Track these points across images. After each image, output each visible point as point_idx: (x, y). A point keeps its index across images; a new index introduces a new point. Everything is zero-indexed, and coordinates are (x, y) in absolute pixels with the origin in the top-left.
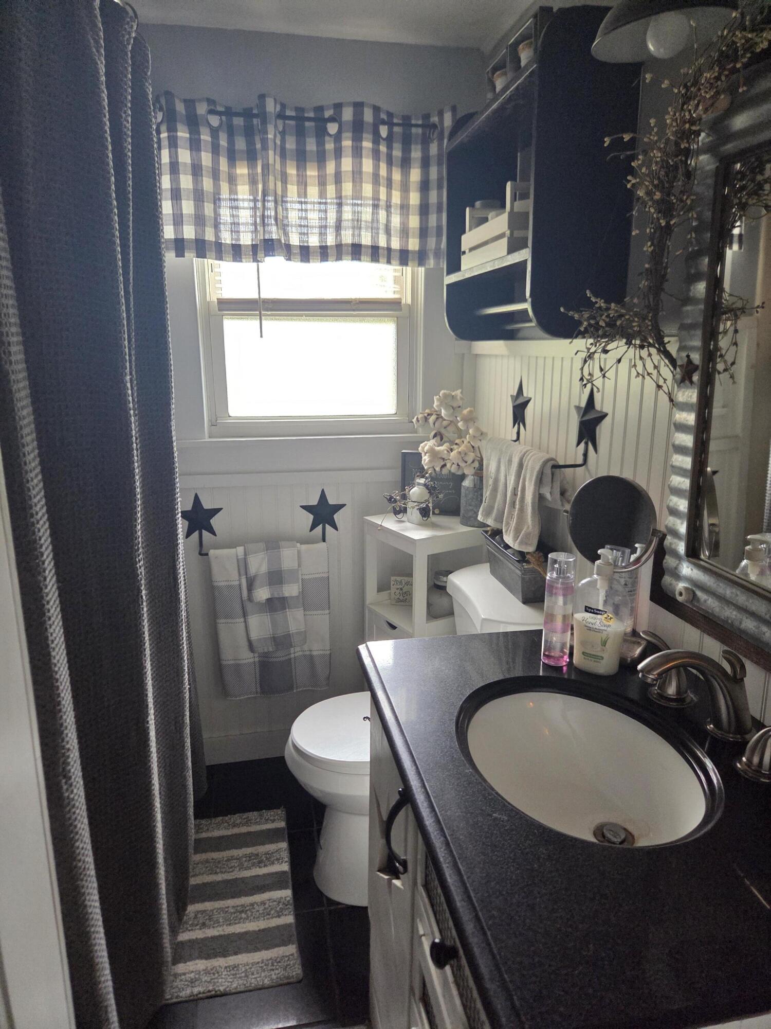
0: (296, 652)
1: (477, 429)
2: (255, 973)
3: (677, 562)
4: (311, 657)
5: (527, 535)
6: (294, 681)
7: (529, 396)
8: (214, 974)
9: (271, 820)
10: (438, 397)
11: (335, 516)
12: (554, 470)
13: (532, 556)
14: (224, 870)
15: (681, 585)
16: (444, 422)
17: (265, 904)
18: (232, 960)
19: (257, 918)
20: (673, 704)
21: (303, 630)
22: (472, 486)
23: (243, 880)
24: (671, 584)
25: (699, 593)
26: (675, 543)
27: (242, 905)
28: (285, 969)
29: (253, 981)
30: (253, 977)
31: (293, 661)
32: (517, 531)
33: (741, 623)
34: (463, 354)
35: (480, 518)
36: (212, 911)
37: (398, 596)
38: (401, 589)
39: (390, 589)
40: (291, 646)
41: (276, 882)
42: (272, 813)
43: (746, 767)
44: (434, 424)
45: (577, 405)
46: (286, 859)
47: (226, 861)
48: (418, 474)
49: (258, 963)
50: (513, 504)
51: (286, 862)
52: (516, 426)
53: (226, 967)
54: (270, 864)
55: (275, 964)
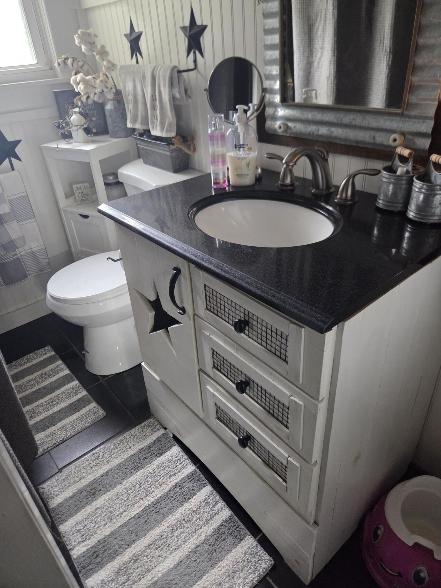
0: (21, 252)
1: (109, 62)
2: (78, 424)
3: (274, 109)
4: (33, 252)
5: (170, 125)
6: (26, 272)
7: (140, 30)
8: (52, 435)
9: (44, 354)
10: (77, 35)
11: (16, 150)
12: (179, 74)
13: (175, 139)
14: (28, 389)
15: (278, 123)
16: (79, 63)
17: (65, 393)
18: (60, 425)
19: (63, 401)
20: (290, 188)
21: (22, 235)
22: (113, 108)
23: (44, 388)
24: (271, 125)
25: (290, 124)
26: (272, 98)
27: (50, 399)
28: (94, 415)
29: (79, 428)
30: (77, 426)
31: (21, 258)
32: (162, 124)
33: (318, 132)
34: (76, 10)
35: (129, 125)
36: (33, 409)
37: (81, 198)
38: (82, 192)
39: (74, 195)
40: (17, 248)
41: (65, 380)
42: (42, 350)
43: (340, 200)
44: (72, 65)
45: (182, 25)
46: (66, 368)
47: (26, 384)
48: (70, 107)
49: (77, 419)
50: (154, 107)
51: (66, 369)
52: (134, 56)
53: (58, 429)
54: (57, 374)
55: (87, 415)
